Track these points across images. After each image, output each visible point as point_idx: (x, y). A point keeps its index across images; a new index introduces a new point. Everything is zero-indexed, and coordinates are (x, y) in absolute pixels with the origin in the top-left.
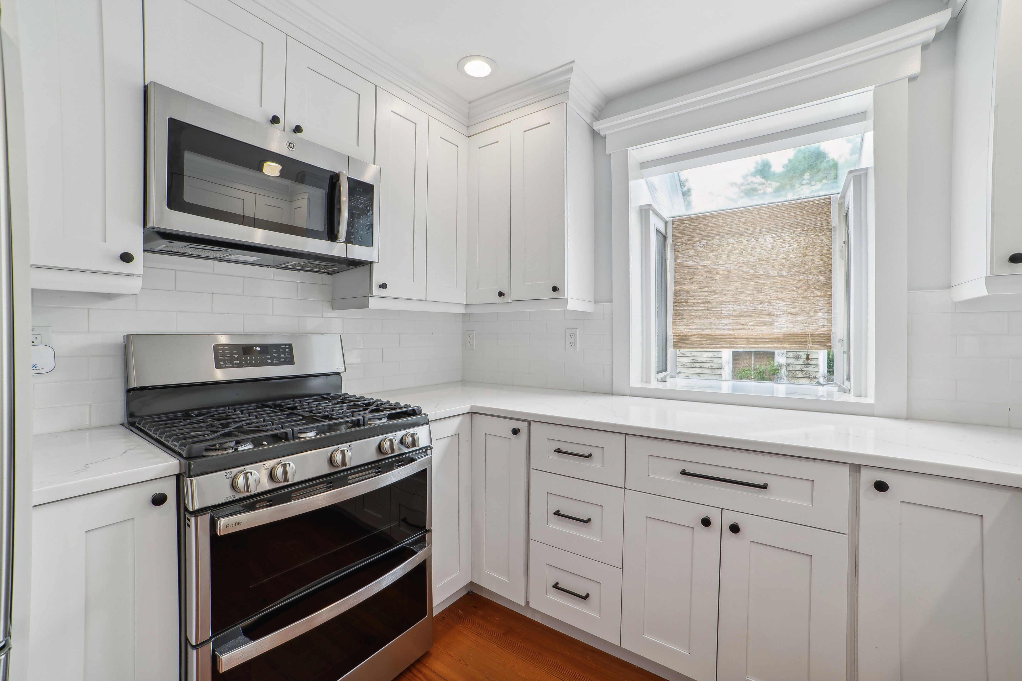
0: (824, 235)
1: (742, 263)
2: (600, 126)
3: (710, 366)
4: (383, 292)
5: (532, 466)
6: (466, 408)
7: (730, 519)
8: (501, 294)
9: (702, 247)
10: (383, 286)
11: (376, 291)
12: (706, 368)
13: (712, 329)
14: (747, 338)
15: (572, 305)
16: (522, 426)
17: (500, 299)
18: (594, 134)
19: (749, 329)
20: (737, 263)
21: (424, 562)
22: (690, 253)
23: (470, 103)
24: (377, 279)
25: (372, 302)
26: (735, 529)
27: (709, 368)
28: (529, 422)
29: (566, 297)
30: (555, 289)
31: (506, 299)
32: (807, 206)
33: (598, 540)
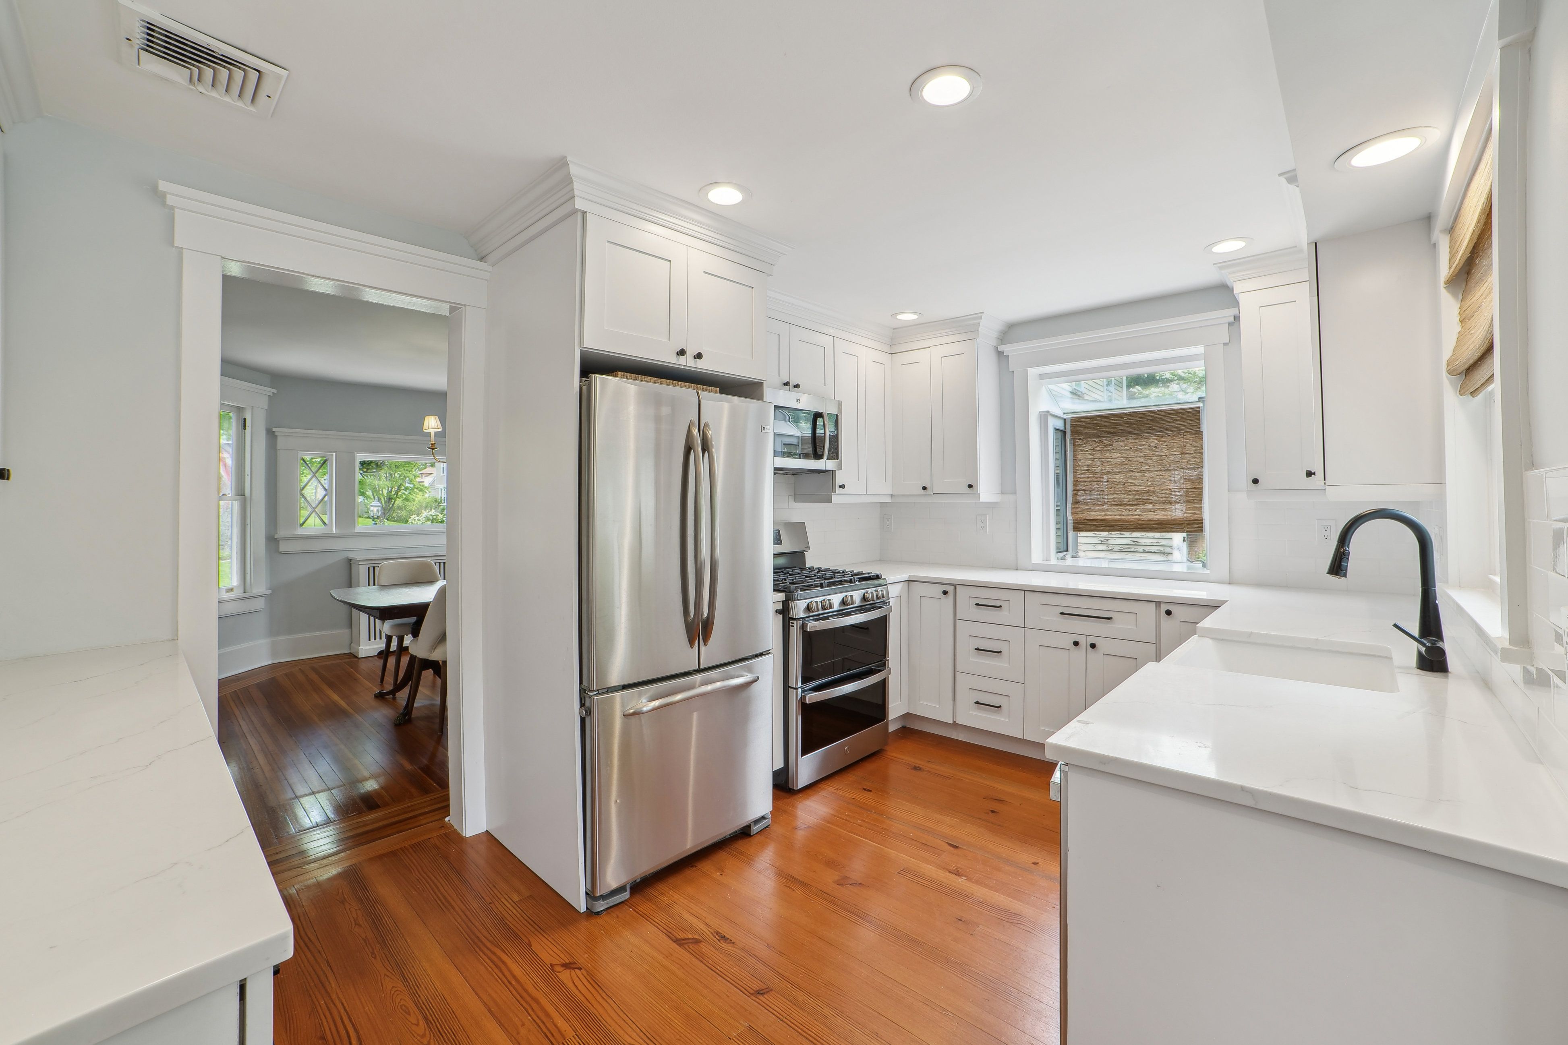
0: (1197, 437)
1: (1131, 457)
2: (1006, 349)
3: (1157, 550)
4: (842, 491)
5: (958, 617)
6: (905, 576)
7: (1091, 640)
8: (924, 488)
9: (1097, 442)
10: (842, 487)
11: (838, 490)
12: (1151, 552)
13: (1105, 515)
14: (1136, 522)
15: (984, 498)
16: (950, 589)
17: (923, 492)
18: (1000, 354)
19: (1136, 515)
20: (1127, 458)
21: (884, 680)
22: (1088, 447)
23: (894, 329)
24: (839, 481)
25: (834, 497)
26: (1093, 646)
27: (1154, 552)
28: (955, 586)
29: (979, 492)
30: (970, 486)
31: (929, 492)
32: (1182, 413)
33: (1007, 665)
